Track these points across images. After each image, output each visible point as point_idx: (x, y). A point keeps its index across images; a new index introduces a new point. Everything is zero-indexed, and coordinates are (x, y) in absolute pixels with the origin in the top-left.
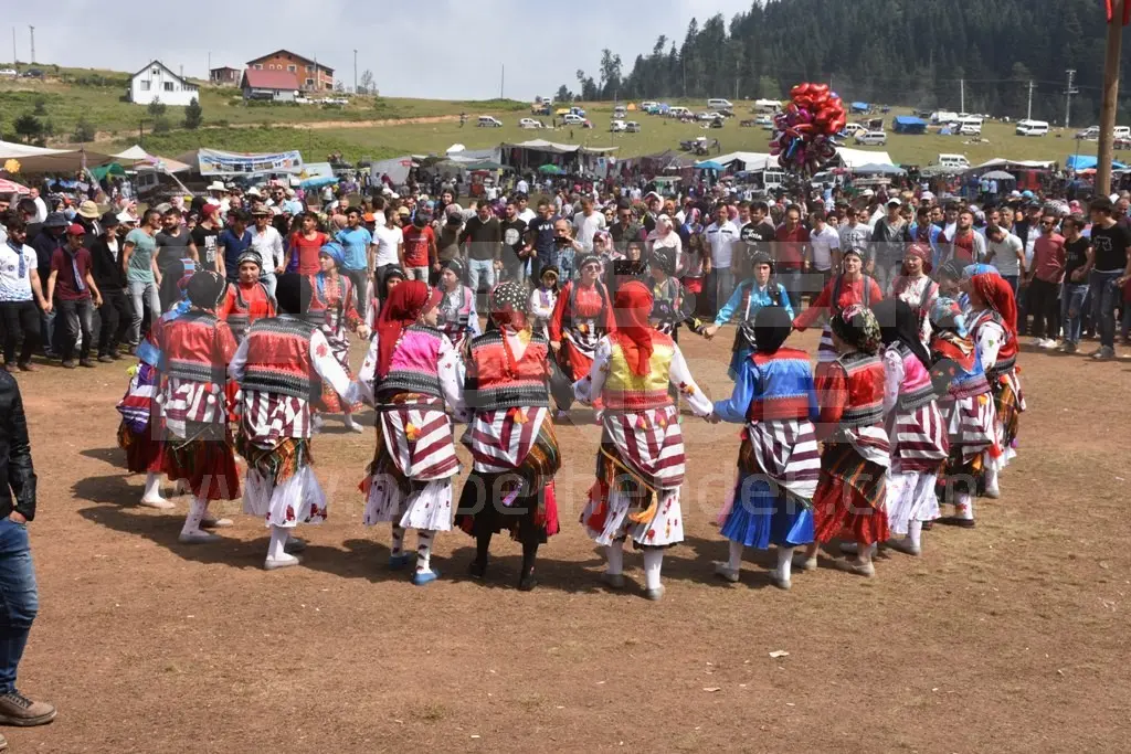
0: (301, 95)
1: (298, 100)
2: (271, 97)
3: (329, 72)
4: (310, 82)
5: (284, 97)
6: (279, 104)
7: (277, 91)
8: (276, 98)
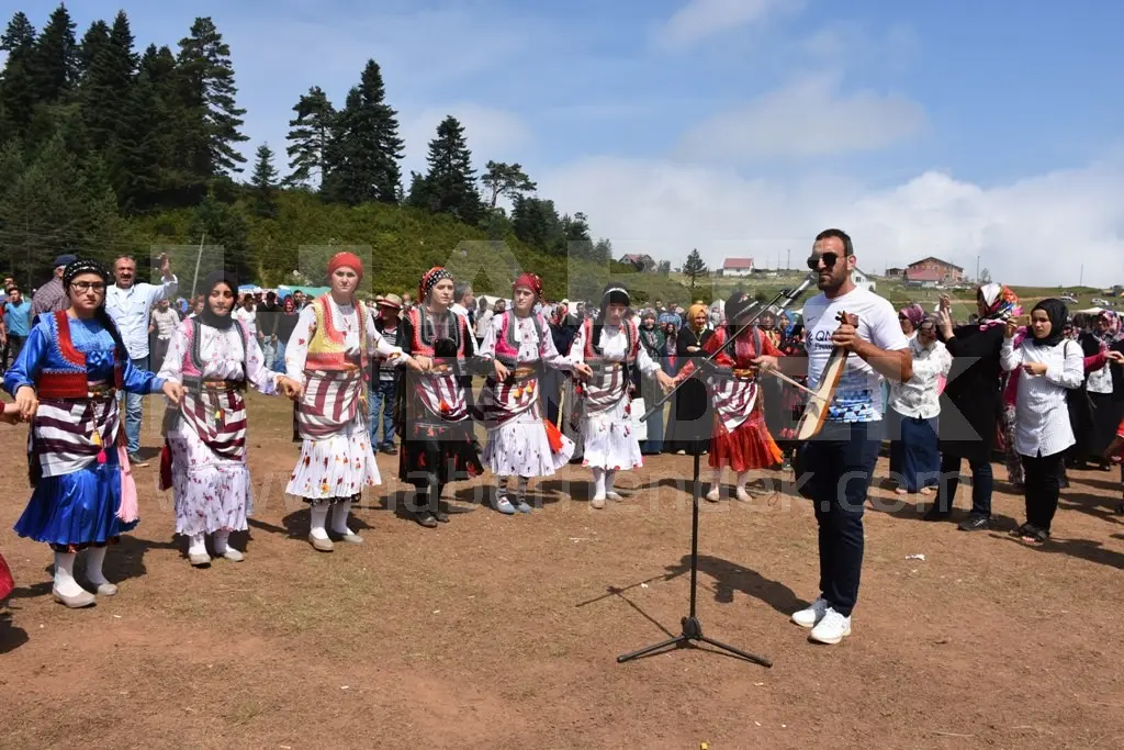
0: (940, 283)
1: (938, 287)
2: (920, 285)
3: (960, 270)
4: (947, 276)
5: (928, 285)
6: (926, 289)
7: (925, 281)
8: (924, 286)
